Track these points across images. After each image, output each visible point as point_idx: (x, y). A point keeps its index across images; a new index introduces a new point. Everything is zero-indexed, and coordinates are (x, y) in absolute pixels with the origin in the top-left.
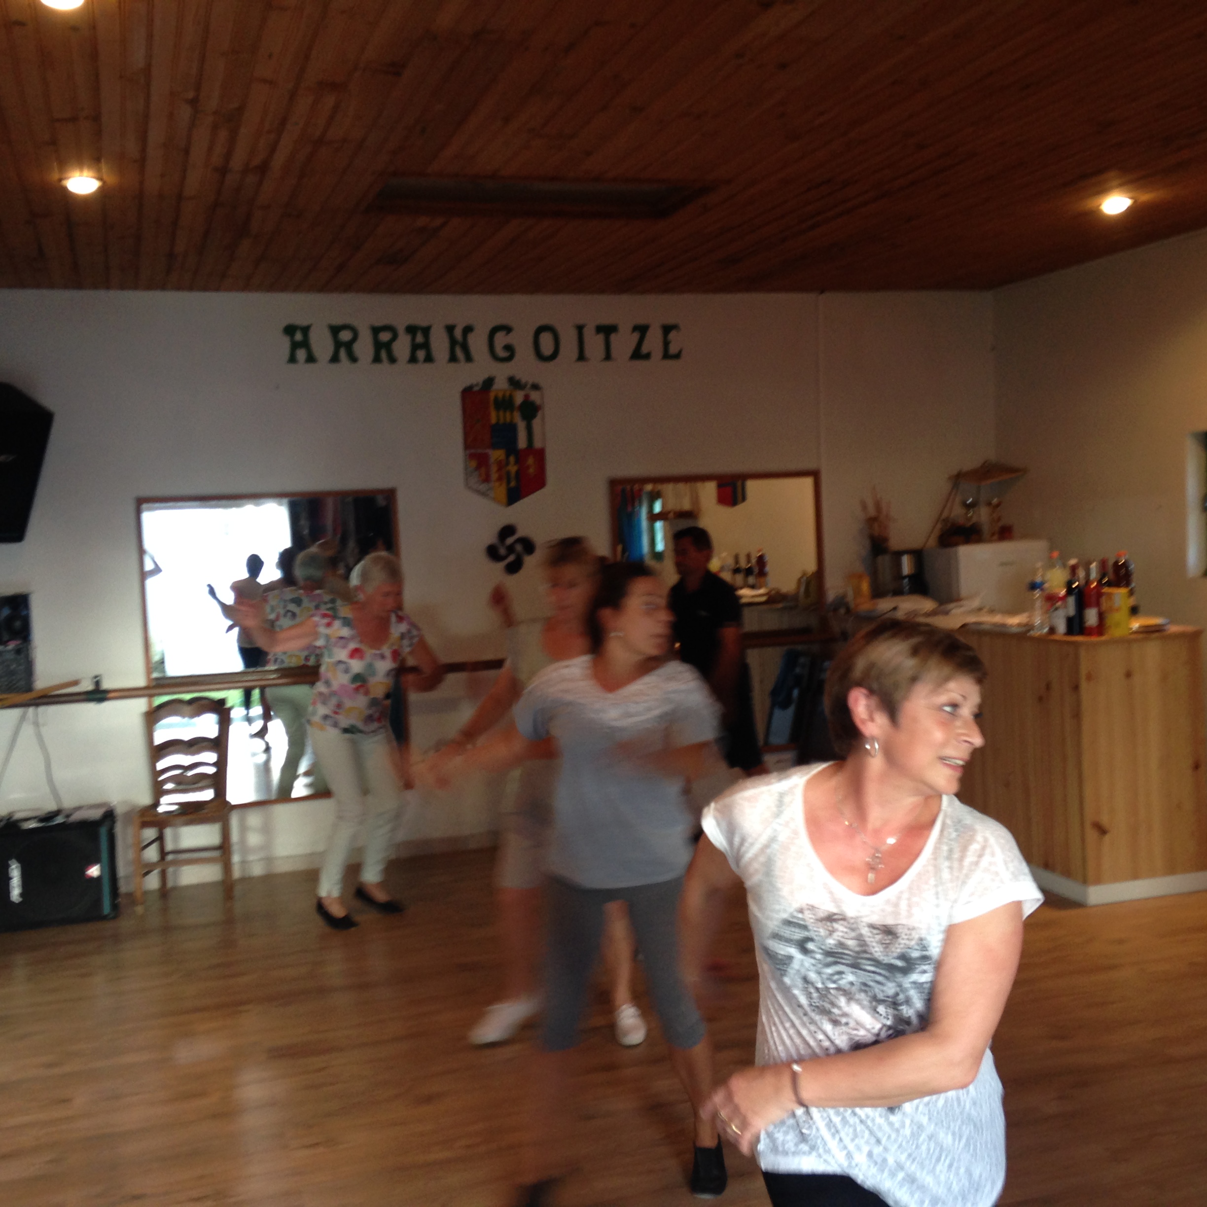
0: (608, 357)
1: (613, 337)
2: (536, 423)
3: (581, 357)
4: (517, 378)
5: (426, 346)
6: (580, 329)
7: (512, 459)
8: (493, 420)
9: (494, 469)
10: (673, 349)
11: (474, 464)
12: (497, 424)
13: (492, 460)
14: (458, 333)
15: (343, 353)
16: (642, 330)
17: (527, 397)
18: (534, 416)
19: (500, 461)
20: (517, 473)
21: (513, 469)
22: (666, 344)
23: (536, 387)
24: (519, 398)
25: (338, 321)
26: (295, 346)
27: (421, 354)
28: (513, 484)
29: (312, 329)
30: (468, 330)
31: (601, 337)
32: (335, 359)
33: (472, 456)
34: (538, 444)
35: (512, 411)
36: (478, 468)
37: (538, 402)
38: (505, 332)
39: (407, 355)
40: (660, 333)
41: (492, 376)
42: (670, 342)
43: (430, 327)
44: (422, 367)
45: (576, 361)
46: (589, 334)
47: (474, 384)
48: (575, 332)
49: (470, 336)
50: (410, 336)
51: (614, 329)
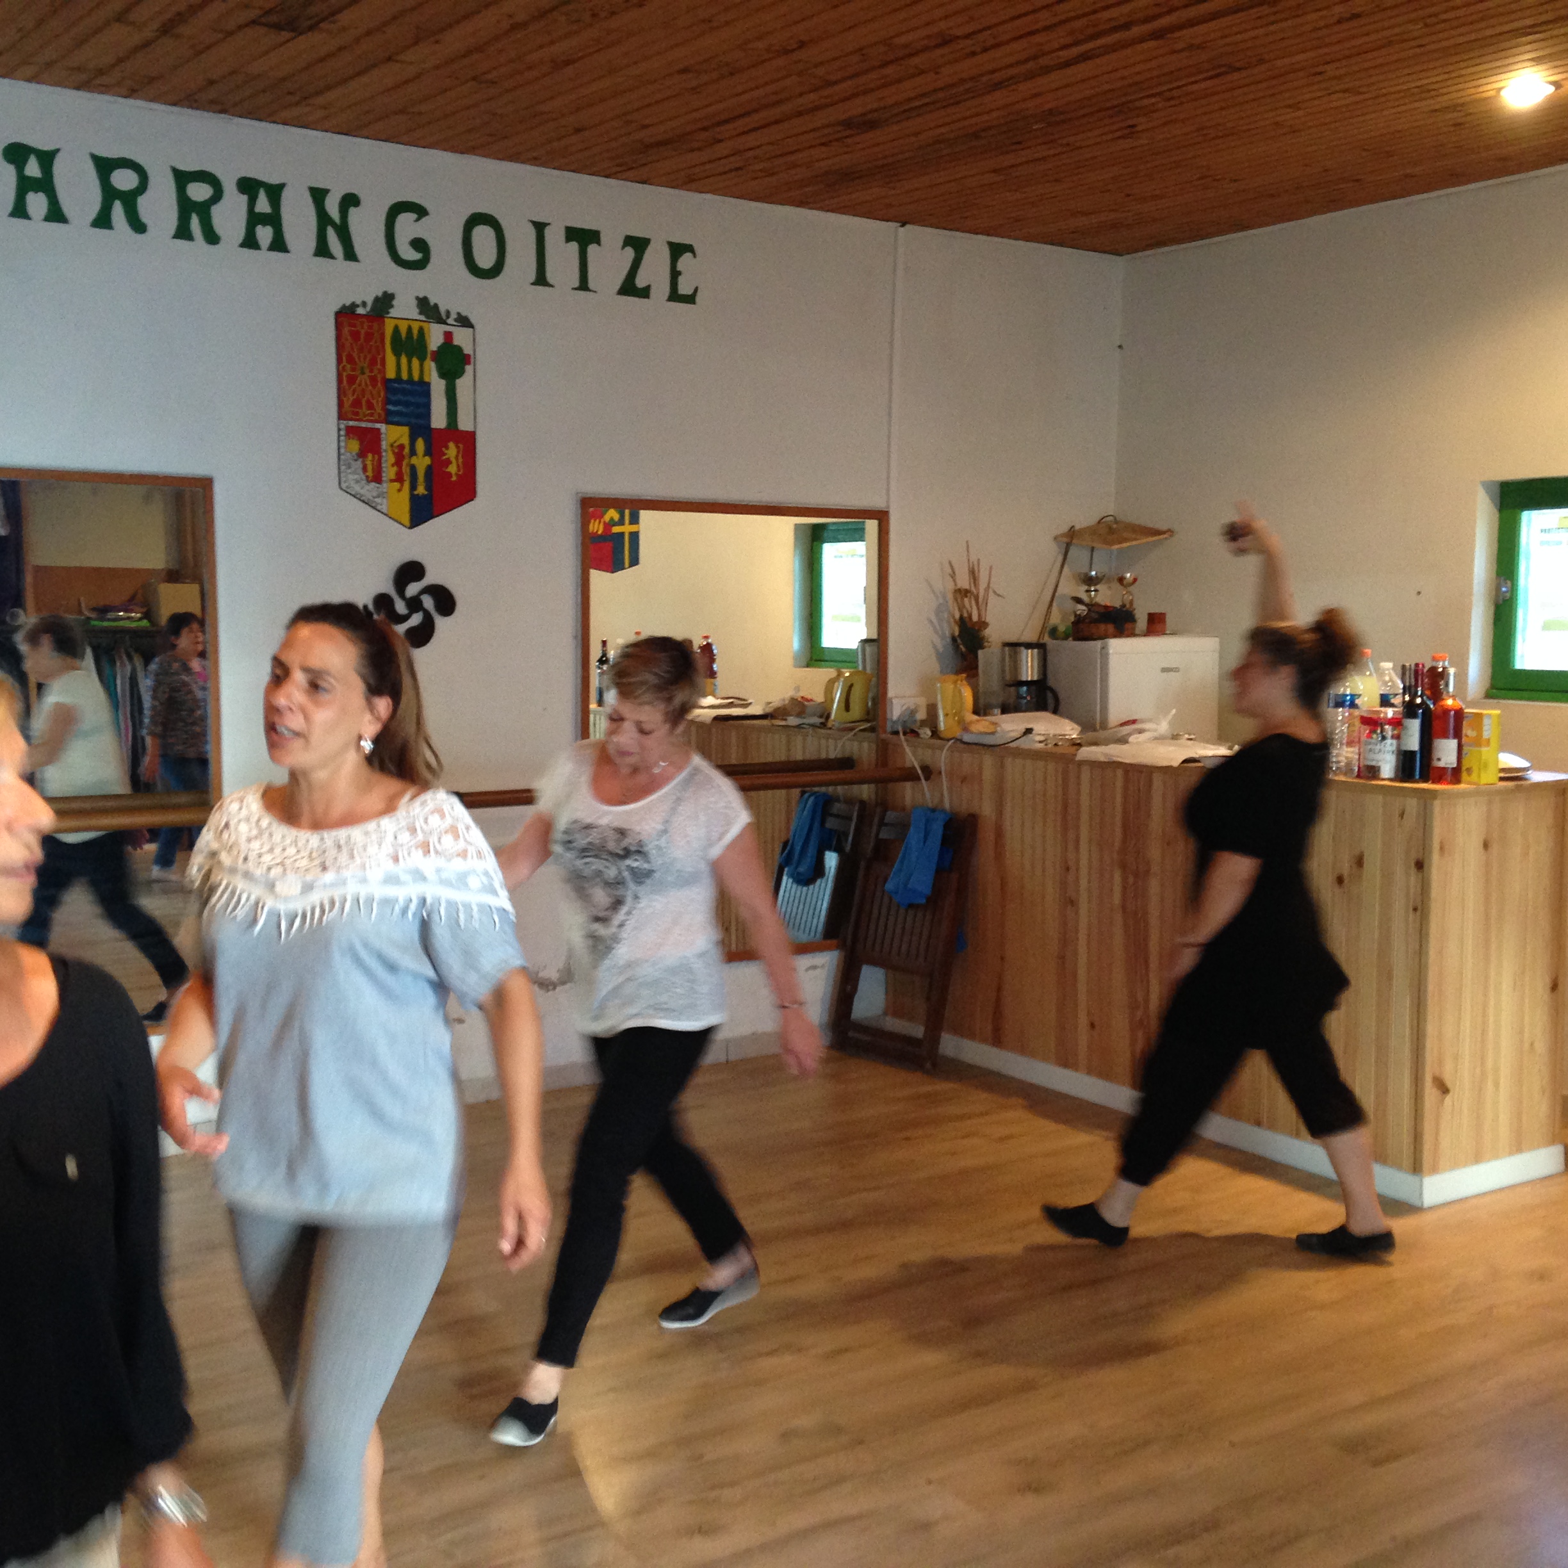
0: (584, 286)
1: (592, 249)
2: (463, 384)
3: (541, 279)
4: (432, 301)
5: (274, 220)
6: (540, 228)
7: (420, 445)
8: (391, 374)
9: (389, 458)
11: (355, 446)
12: (398, 379)
13: (384, 445)
14: (332, 207)
15: (117, 208)
16: (638, 244)
17: (448, 336)
18: (460, 373)
19: (402, 447)
20: (429, 470)
21: (422, 462)
22: (675, 274)
23: (464, 322)
24: (435, 337)
25: (110, 150)
26: (25, 185)
27: (264, 234)
28: (421, 490)
29: (58, 161)
30: (350, 201)
31: (574, 247)
32: (102, 221)
33: (350, 431)
34: (464, 424)
35: (422, 359)
36: (362, 454)
37: (467, 350)
38: (415, 216)
39: (240, 233)
40: (666, 253)
41: (390, 292)
42: (679, 273)
43: (282, 186)
44: (264, 256)
45: (532, 284)
46: (554, 237)
47: (358, 302)
48: (532, 232)
49: (352, 211)
50: (245, 198)
51: (595, 237)
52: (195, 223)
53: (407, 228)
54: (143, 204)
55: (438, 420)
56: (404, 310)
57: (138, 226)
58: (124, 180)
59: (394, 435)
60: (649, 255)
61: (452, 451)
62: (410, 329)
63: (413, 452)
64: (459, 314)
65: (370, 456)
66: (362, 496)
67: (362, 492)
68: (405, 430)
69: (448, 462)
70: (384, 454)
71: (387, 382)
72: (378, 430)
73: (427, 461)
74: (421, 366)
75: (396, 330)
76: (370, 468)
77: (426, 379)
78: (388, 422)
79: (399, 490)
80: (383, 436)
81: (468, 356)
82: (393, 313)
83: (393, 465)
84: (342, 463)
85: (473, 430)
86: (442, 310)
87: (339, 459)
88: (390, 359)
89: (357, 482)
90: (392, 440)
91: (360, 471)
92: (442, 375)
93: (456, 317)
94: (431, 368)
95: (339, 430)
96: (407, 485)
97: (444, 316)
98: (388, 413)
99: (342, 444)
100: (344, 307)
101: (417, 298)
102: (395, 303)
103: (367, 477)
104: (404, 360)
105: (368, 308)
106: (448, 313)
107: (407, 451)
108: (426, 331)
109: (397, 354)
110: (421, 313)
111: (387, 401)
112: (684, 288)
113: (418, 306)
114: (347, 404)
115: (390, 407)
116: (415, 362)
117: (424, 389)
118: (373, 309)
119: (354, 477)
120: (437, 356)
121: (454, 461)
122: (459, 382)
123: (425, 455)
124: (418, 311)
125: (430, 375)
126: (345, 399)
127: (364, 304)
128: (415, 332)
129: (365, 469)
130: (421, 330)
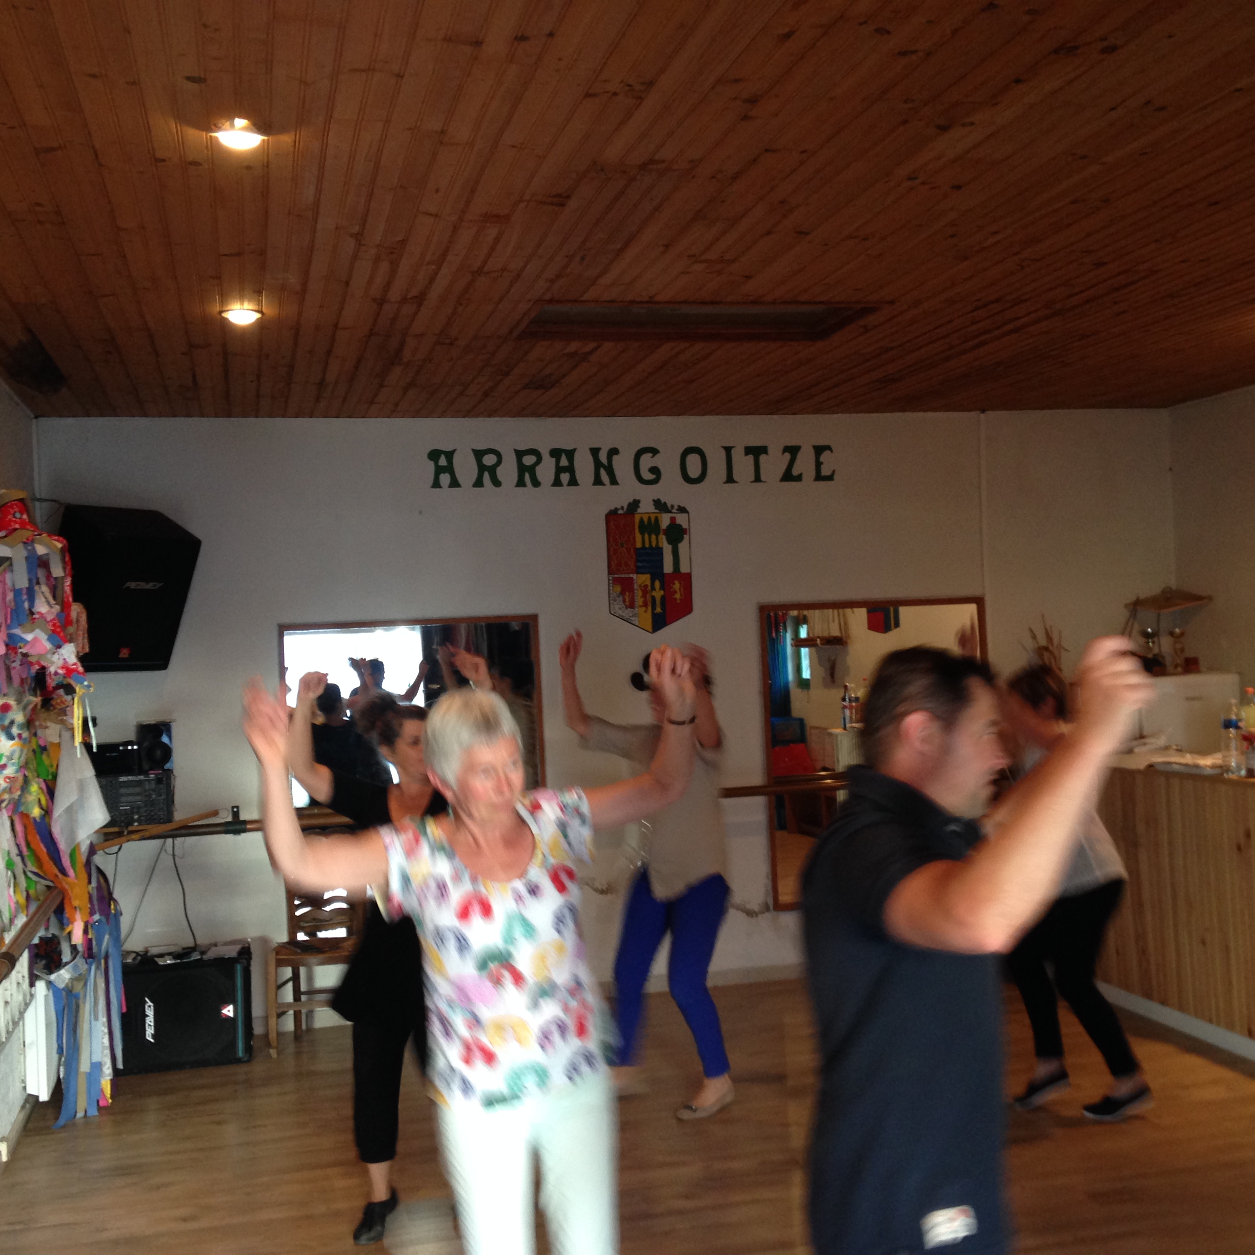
0: (758, 479)
1: (763, 458)
2: (683, 547)
3: (730, 479)
5: (570, 469)
6: (728, 450)
7: (657, 584)
8: (639, 545)
9: (638, 593)
11: (618, 589)
12: (643, 547)
13: (636, 586)
14: (603, 457)
15: (486, 476)
16: (793, 451)
17: (673, 519)
18: (681, 539)
19: (646, 586)
20: (663, 598)
21: (658, 594)
22: (818, 464)
23: (682, 510)
24: (665, 521)
25: (482, 446)
26: (439, 470)
27: (565, 478)
28: (658, 610)
29: (455, 455)
30: (613, 452)
31: (751, 458)
32: (479, 483)
33: (616, 581)
34: (684, 569)
35: (657, 535)
36: (622, 593)
37: (685, 526)
38: (651, 455)
39: (552, 478)
40: (812, 454)
41: (637, 499)
42: (822, 463)
43: (574, 450)
44: (565, 489)
45: (725, 483)
46: (738, 455)
47: (619, 507)
48: (723, 454)
49: (615, 458)
50: (554, 460)
51: (763, 450)
52: (527, 477)
53: (646, 461)
54: (500, 471)
55: (668, 568)
56: (646, 508)
57: (497, 483)
58: (489, 460)
59: (642, 579)
60: (800, 456)
61: (677, 585)
62: (649, 518)
63: (653, 589)
64: (679, 506)
65: (627, 594)
66: (623, 616)
67: (623, 614)
68: (648, 576)
69: (675, 592)
70: (636, 591)
71: (636, 550)
72: (632, 578)
73: (662, 592)
74: (657, 539)
75: (642, 520)
76: (627, 599)
77: (660, 546)
78: (638, 573)
79: (646, 611)
80: (635, 581)
81: (686, 529)
82: (639, 510)
83: (641, 597)
84: (611, 599)
85: (689, 571)
86: (669, 505)
87: (609, 597)
88: (638, 537)
89: (620, 609)
90: (640, 582)
91: (622, 603)
92: (669, 542)
93: (677, 508)
94: (663, 540)
95: (609, 580)
96: (650, 608)
97: (670, 509)
98: (638, 567)
100: (611, 510)
101: (654, 501)
102: (640, 505)
103: (626, 606)
104: (646, 536)
105: (625, 508)
106: (672, 507)
107: (649, 588)
108: (659, 518)
109: (642, 532)
110: (656, 509)
112: (825, 471)
113: (654, 505)
115: (639, 564)
116: (654, 537)
117: (659, 550)
118: (627, 509)
119: (618, 607)
120: (667, 532)
121: (678, 592)
122: (680, 545)
123: (660, 589)
124: (654, 507)
125: (663, 543)
126: (612, 563)
127: (622, 508)
128: (653, 520)
129: (624, 601)
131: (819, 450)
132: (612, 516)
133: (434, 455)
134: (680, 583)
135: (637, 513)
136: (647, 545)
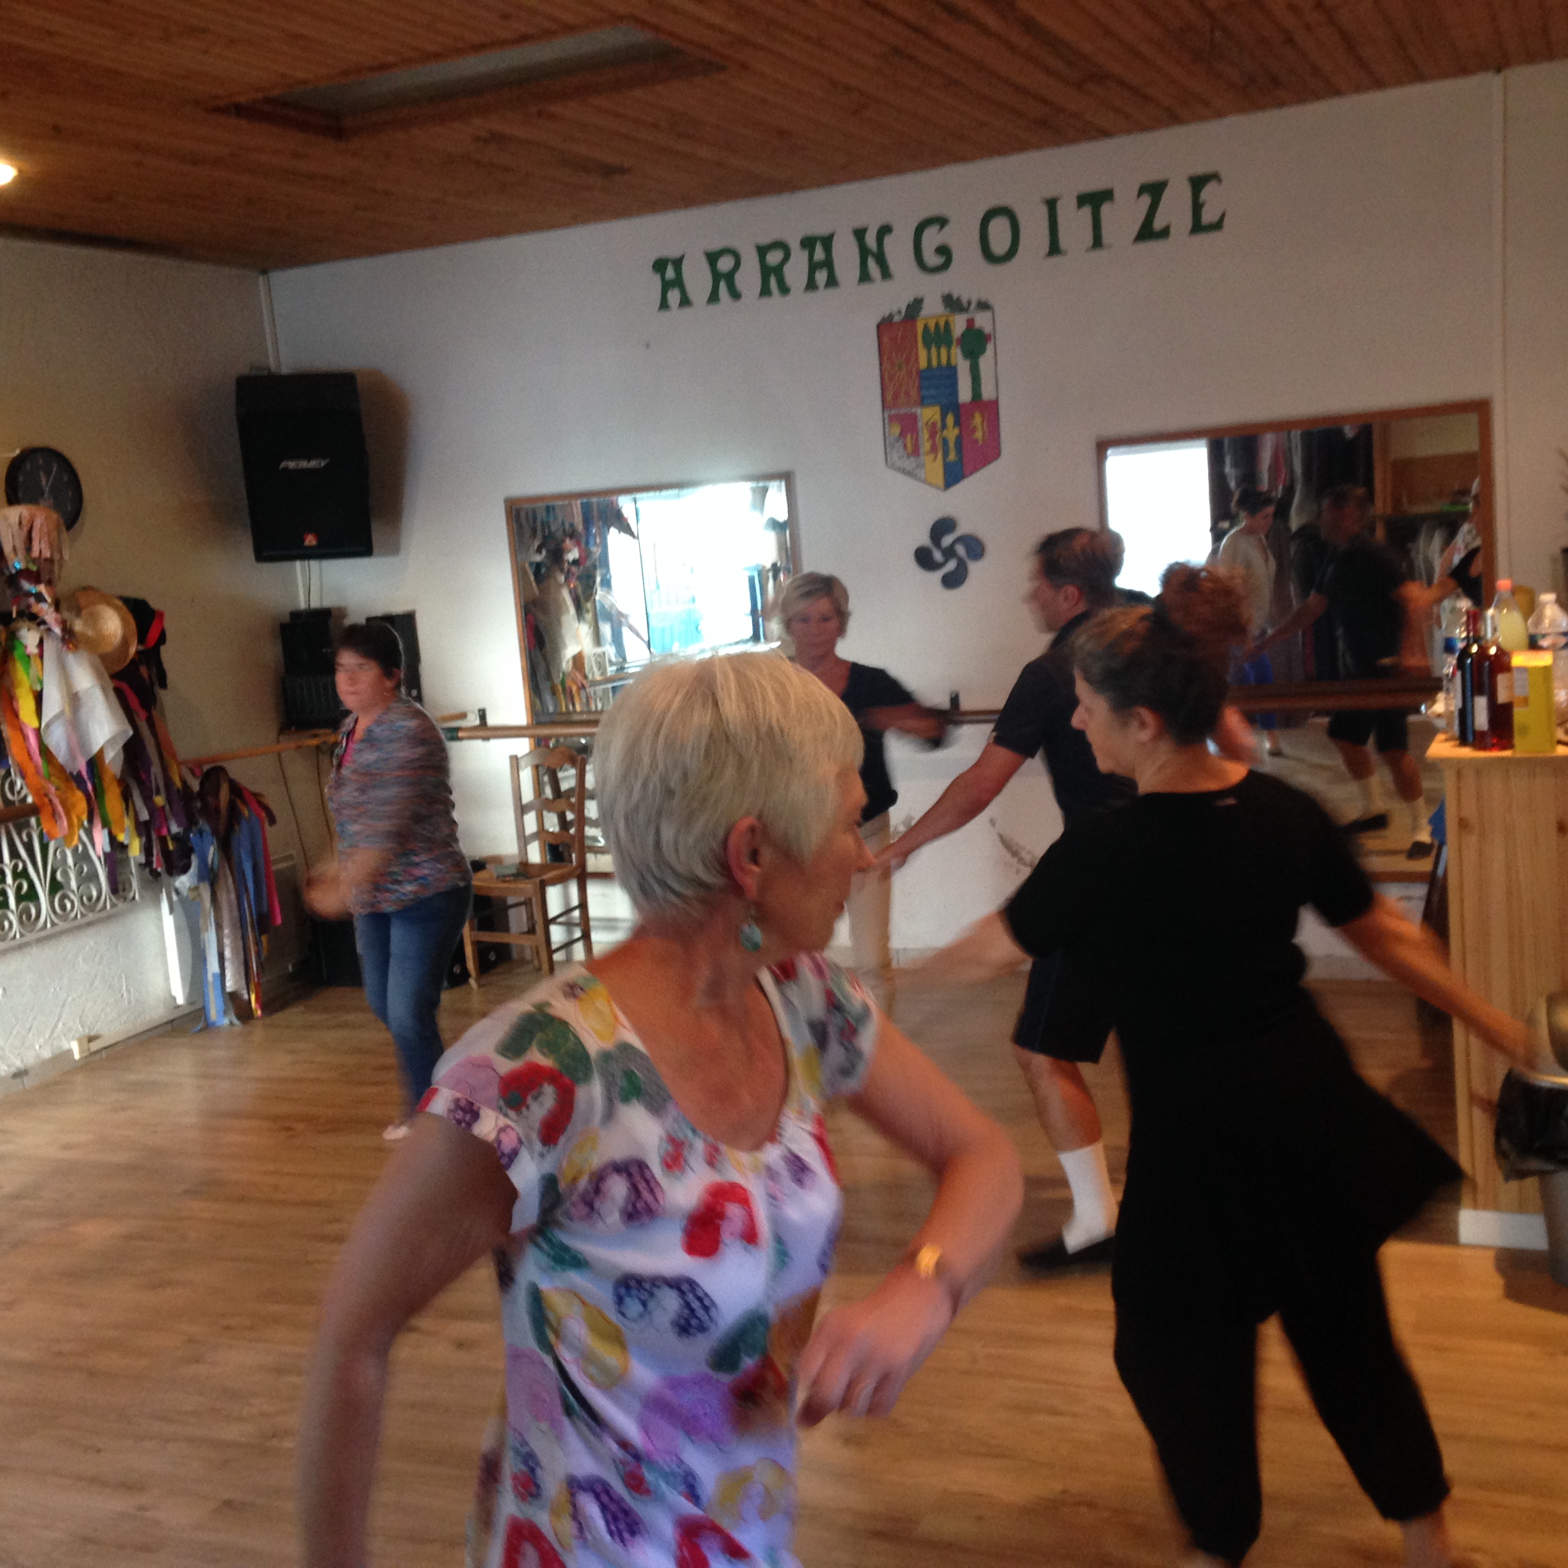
0: (1097, 242)
1: (1106, 209)
3: (1054, 249)
5: (828, 264)
6: (1052, 204)
7: (950, 420)
8: (923, 364)
9: (925, 435)
10: (1208, 216)
11: (896, 430)
13: (920, 424)
14: (871, 240)
15: (723, 286)
16: (1155, 190)
17: (970, 322)
18: (982, 350)
19: (934, 424)
20: (959, 439)
21: (952, 433)
22: (1197, 207)
23: (984, 306)
24: (959, 325)
25: (716, 245)
26: (666, 286)
27: (821, 276)
28: (952, 456)
29: (685, 262)
30: (885, 230)
31: (1087, 211)
32: (714, 297)
34: (987, 393)
36: (902, 434)
37: (988, 329)
38: (938, 227)
39: (804, 280)
40: (1186, 191)
41: (919, 297)
42: (1202, 205)
43: (832, 235)
44: (823, 295)
45: (1046, 256)
46: (1067, 211)
47: (895, 312)
48: (1044, 210)
49: (888, 240)
50: (806, 253)
51: (1107, 195)
52: (773, 282)
53: (932, 239)
54: (739, 278)
55: (965, 394)
56: (933, 308)
58: (725, 264)
59: (929, 414)
60: (1167, 196)
61: (978, 419)
63: (944, 427)
65: (909, 436)
69: (974, 430)
71: (920, 373)
73: (956, 431)
76: (909, 444)
86: (964, 301)
88: (922, 354)
89: (900, 458)
90: (925, 420)
99: (887, 430)
103: (908, 453)
104: (934, 350)
105: (903, 314)
107: (939, 425)
109: (927, 346)
111: (920, 388)
114: (889, 398)
116: (944, 351)
117: (951, 372)
119: (895, 456)
123: (954, 426)
127: (899, 312)
128: (942, 324)
129: (905, 446)
130: (947, 323)
131: (1198, 183)
132: (885, 326)
133: (660, 266)
134: (983, 417)
135: (920, 318)
136: (935, 363)
